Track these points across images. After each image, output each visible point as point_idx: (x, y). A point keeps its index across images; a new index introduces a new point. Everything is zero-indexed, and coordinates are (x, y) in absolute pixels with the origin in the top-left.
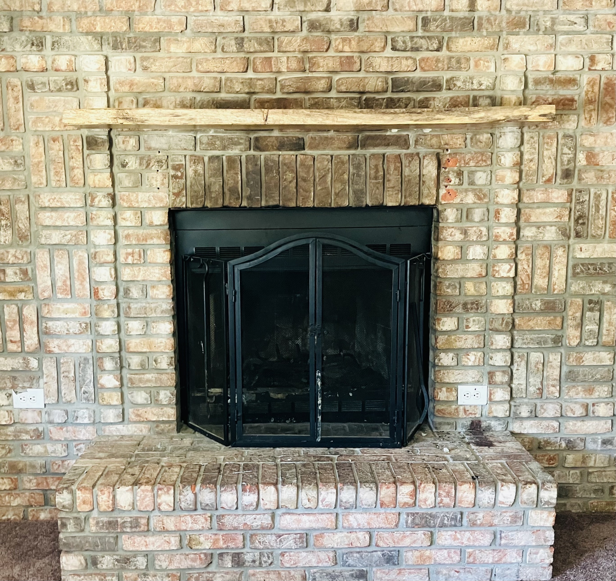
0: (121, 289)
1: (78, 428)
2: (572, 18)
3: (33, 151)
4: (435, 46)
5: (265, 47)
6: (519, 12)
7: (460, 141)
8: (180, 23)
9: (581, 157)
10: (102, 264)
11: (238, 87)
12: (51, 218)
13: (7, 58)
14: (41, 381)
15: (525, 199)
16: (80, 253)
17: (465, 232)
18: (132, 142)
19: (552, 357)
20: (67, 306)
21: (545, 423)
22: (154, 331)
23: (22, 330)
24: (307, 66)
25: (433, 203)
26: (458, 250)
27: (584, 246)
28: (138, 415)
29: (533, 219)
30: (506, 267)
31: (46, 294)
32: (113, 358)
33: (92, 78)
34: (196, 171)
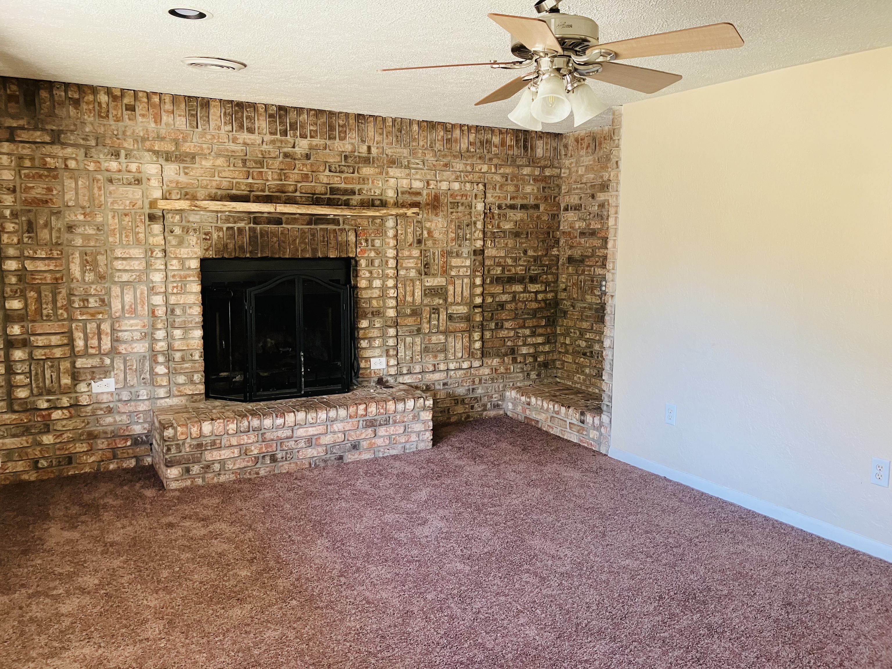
0: (169, 310)
1: (139, 403)
2: (417, 161)
3: (111, 221)
4: (351, 171)
5: (259, 166)
6: (392, 156)
7: (366, 223)
8: (209, 148)
9: (425, 233)
10: (157, 294)
11: (243, 187)
12: (122, 264)
13: (95, 162)
14: (112, 373)
15: (400, 255)
16: (142, 287)
17: (371, 272)
18: (177, 217)
19: (416, 340)
20: (132, 322)
21: (415, 376)
22: (191, 336)
23: (100, 339)
24: (283, 178)
25: (354, 256)
26: (368, 282)
27: (429, 280)
28: (179, 391)
29: (404, 265)
30: (392, 291)
31: (117, 315)
32: (164, 354)
33: (153, 178)
34: (219, 236)
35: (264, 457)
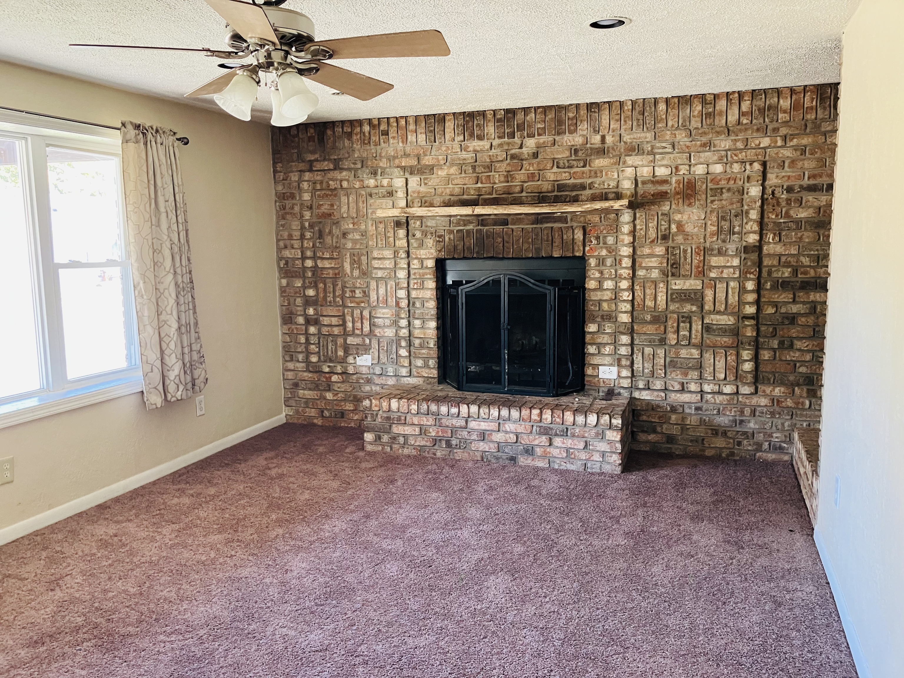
0: (411, 302)
1: (388, 378)
2: (664, 145)
3: (370, 228)
4: (582, 165)
5: (487, 170)
6: (631, 143)
7: (598, 219)
8: (444, 159)
9: (674, 227)
10: (401, 289)
11: (472, 192)
12: (378, 263)
13: (359, 181)
14: (371, 351)
15: (638, 253)
16: (391, 282)
17: (601, 273)
18: (418, 223)
19: (659, 351)
20: (384, 311)
21: (656, 393)
22: (427, 326)
23: (362, 323)
24: (510, 179)
25: (581, 255)
26: (597, 283)
27: (678, 282)
28: (418, 373)
29: (644, 265)
30: (626, 294)
31: (374, 304)
32: (406, 340)
33: (399, 190)
34: (449, 238)
35: (440, 440)
